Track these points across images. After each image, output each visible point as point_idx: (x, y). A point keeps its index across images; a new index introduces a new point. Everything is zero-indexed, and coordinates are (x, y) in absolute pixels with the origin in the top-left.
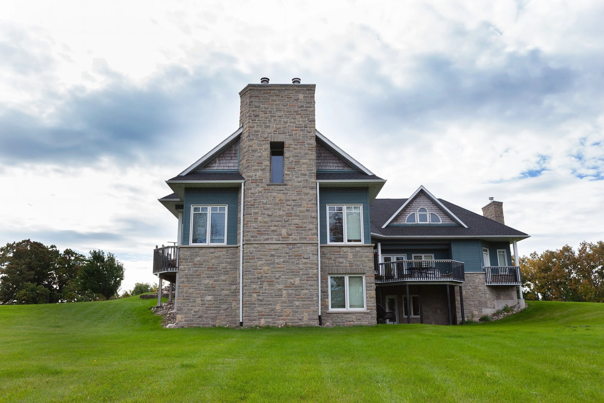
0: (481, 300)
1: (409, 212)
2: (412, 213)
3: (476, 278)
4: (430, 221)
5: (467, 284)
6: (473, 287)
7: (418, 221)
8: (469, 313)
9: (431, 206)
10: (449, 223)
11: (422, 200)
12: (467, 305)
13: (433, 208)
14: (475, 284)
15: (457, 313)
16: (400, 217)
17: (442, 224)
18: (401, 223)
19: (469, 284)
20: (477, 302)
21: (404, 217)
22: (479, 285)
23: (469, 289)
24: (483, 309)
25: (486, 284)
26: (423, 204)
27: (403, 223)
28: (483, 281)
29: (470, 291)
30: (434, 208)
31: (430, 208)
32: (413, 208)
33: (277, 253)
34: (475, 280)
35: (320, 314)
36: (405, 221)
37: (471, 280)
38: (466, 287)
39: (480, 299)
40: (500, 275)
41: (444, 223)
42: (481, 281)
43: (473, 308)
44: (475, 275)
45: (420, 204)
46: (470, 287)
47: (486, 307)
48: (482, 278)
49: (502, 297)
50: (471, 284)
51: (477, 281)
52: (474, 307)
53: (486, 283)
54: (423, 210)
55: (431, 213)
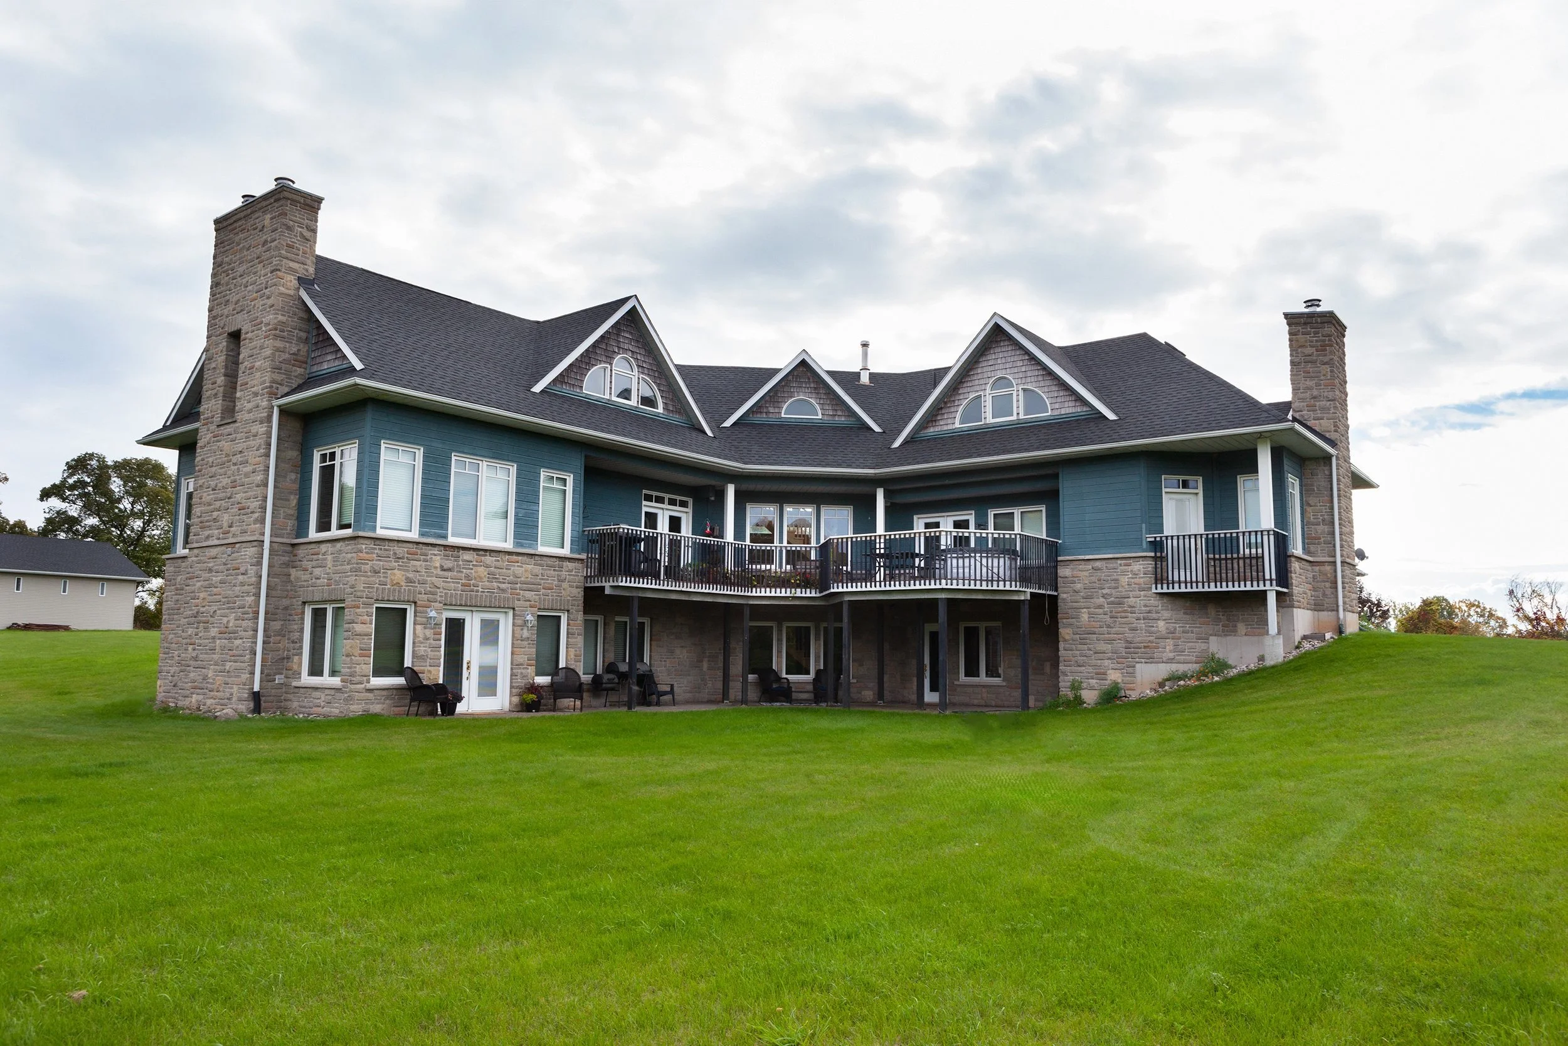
0: (1133, 637)
1: (966, 396)
2: (972, 396)
3: (1124, 573)
4: (1018, 414)
5: (1096, 592)
6: (1112, 599)
7: (989, 418)
8: (1095, 676)
9: (1023, 369)
10: (1070, 410)
11: (1001, 355)
12: (1091, 652)
13: (1029, 374)
14: (1120, 589)
15: (1060, 674)
16: (943, 411)
17: (1052, 418)
18: (945, 428)
19: (1100, 591)
20: (1120, 646)
21: (952, 409)
22: (1131, 594)
23: (1100, 607)
24: (1138, 666)
25: (1154, 590)
26: (1001, 366)
27: (950, 427)
28: (1146, 579)
29: (1101, 611)
30: (1033, 372)
31: (1021, 375)
32: (977, 382)
33: (216, 565)
34: (1119, 577)
35: (256, 688)
36: (956, 422)
37: (1105, 578)
38: (1092, 600)
39: (1129, 636)
40: (1244, 558)
41: (1056, 413)
42: (1136, 581)
43: (1107, 662)
44: (1119, 562)
45: (997, 367)
46: (1102, 600)
47: (1151, 660)
48: (1139, 570)
49: (1241, 627)
50: (1104, 591)
51: (1124, 580)
52: (1109, 659)
53: (1154, 586)
54: (1001, 382)
55: (1024, 390)
